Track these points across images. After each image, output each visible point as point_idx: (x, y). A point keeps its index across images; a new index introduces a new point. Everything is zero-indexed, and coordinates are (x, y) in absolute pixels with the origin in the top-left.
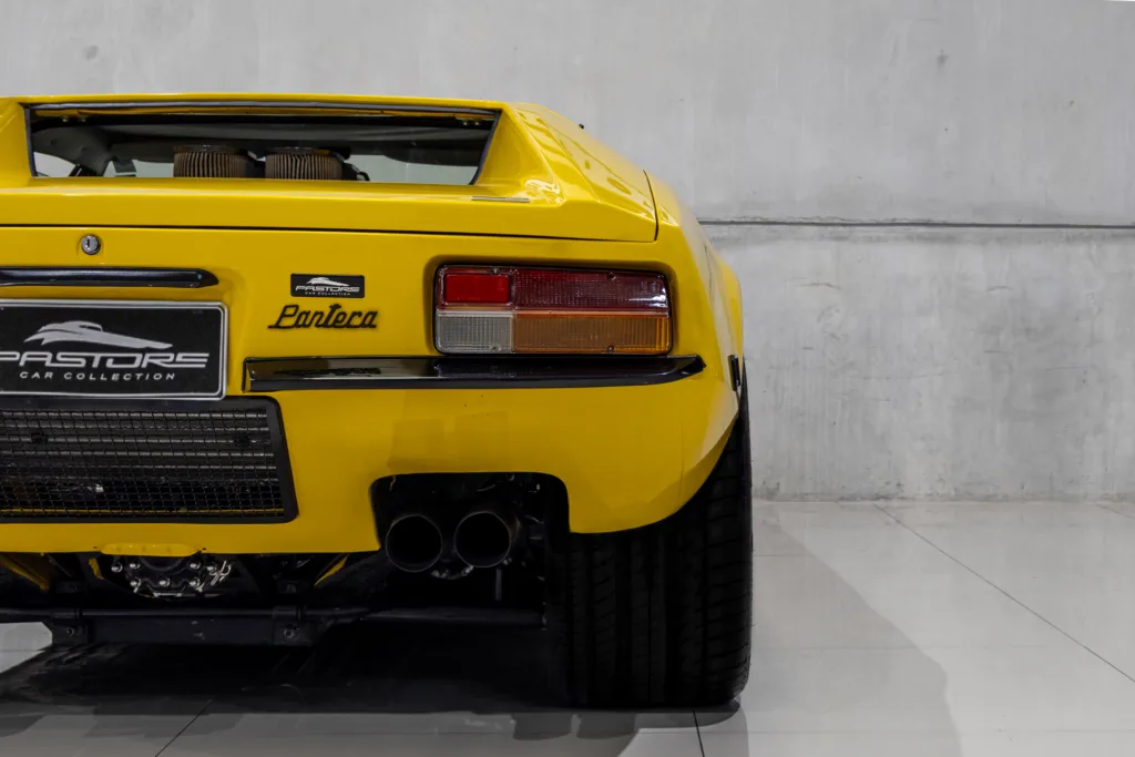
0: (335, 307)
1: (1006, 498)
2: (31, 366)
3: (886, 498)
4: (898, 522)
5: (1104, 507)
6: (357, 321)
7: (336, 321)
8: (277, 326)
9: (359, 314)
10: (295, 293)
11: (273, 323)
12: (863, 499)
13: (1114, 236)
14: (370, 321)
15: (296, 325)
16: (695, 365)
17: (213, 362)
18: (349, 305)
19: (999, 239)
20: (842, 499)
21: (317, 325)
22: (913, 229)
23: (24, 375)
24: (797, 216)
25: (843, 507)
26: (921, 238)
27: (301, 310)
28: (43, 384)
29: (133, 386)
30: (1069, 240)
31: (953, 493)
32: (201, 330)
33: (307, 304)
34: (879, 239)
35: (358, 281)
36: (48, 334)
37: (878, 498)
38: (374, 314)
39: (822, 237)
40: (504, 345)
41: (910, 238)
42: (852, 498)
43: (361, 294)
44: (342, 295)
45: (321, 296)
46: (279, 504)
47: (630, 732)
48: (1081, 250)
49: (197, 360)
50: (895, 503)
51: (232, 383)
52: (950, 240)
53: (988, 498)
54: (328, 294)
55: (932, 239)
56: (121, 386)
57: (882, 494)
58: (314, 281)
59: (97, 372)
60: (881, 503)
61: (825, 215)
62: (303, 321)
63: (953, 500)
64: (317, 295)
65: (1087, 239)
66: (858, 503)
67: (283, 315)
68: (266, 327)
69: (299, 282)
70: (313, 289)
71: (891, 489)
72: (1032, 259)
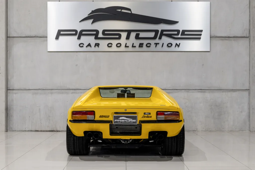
0: (148, 116)
1: (213, 131)
2: (119, 121)
3: (195, 131)
4: (197, 135)
5: (228, 132)
7: (148, 117)
8: (142, 117)
10: (144, 114)
12: (191, 131)
13: (229, 91)
14: (151, 117)
15: (144, 117)
16: (181, 121)
17: (136, 121)
18: (149, 116)
19: (212, 92)
20: (188, 131)
21: (146, 117)
22: (199, 90)
23: (118, 122)
24: (181, 88)
25: (188, 132)
26: (200, 92)
28: (120, 123)
29: (129, 123)
30: (223, 92)
31: (205, 130)
32: (135, 118)
33: (145, 115)
34: (193, 92)
35: (150, 113)
36: (121, 118)
37: (193, 131)
38: (151, 116)
39: (185, 92)
40: (163, 119)
41: (198, 92)
42: (190, 131)
43: (150, 114)
44: (148, 115)
46: (140, 134)
47: (172, 158)
48: (224, 93)
49: (135, 121)
50: (196, 132)
51: (138, 123)
52: (204, 92)
53: (210, 131)
55: (202, 92)
56: (127, 123)
57: (194, 130)
59: (125, 122)
60: (194, 132)
61: (185, 88)
63: (205, 131)
65: (225, 92)
66: (191, 132)
67: (143, 116)
68: (141, 118)
69: (145, 113)
71: (196, 130)
72: (217, 95)
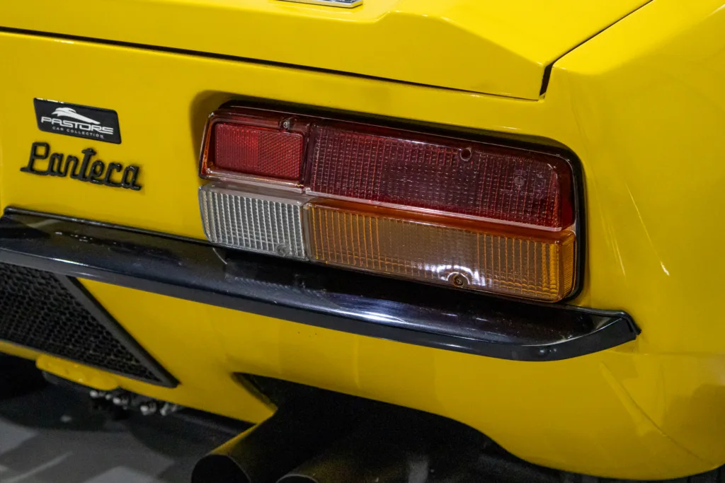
0: (90, 153)
6: (118, 177)
7: (92, 172)
8: (30, 169)
9: (119, 167)
11: (26, 163)
15: (50, 172)
18: (106, 153)
21: (74, 176)
27: (53, 151)
33: (57, 143)
44: (94, 136)
45: (70, 134)
54: (76, 133)
58: (60, 112)
62: (58, 166)
64: (65, 131)
67: (35, 155)
68: (19, 169)
69: (45, 111)
70: (60, 122)
